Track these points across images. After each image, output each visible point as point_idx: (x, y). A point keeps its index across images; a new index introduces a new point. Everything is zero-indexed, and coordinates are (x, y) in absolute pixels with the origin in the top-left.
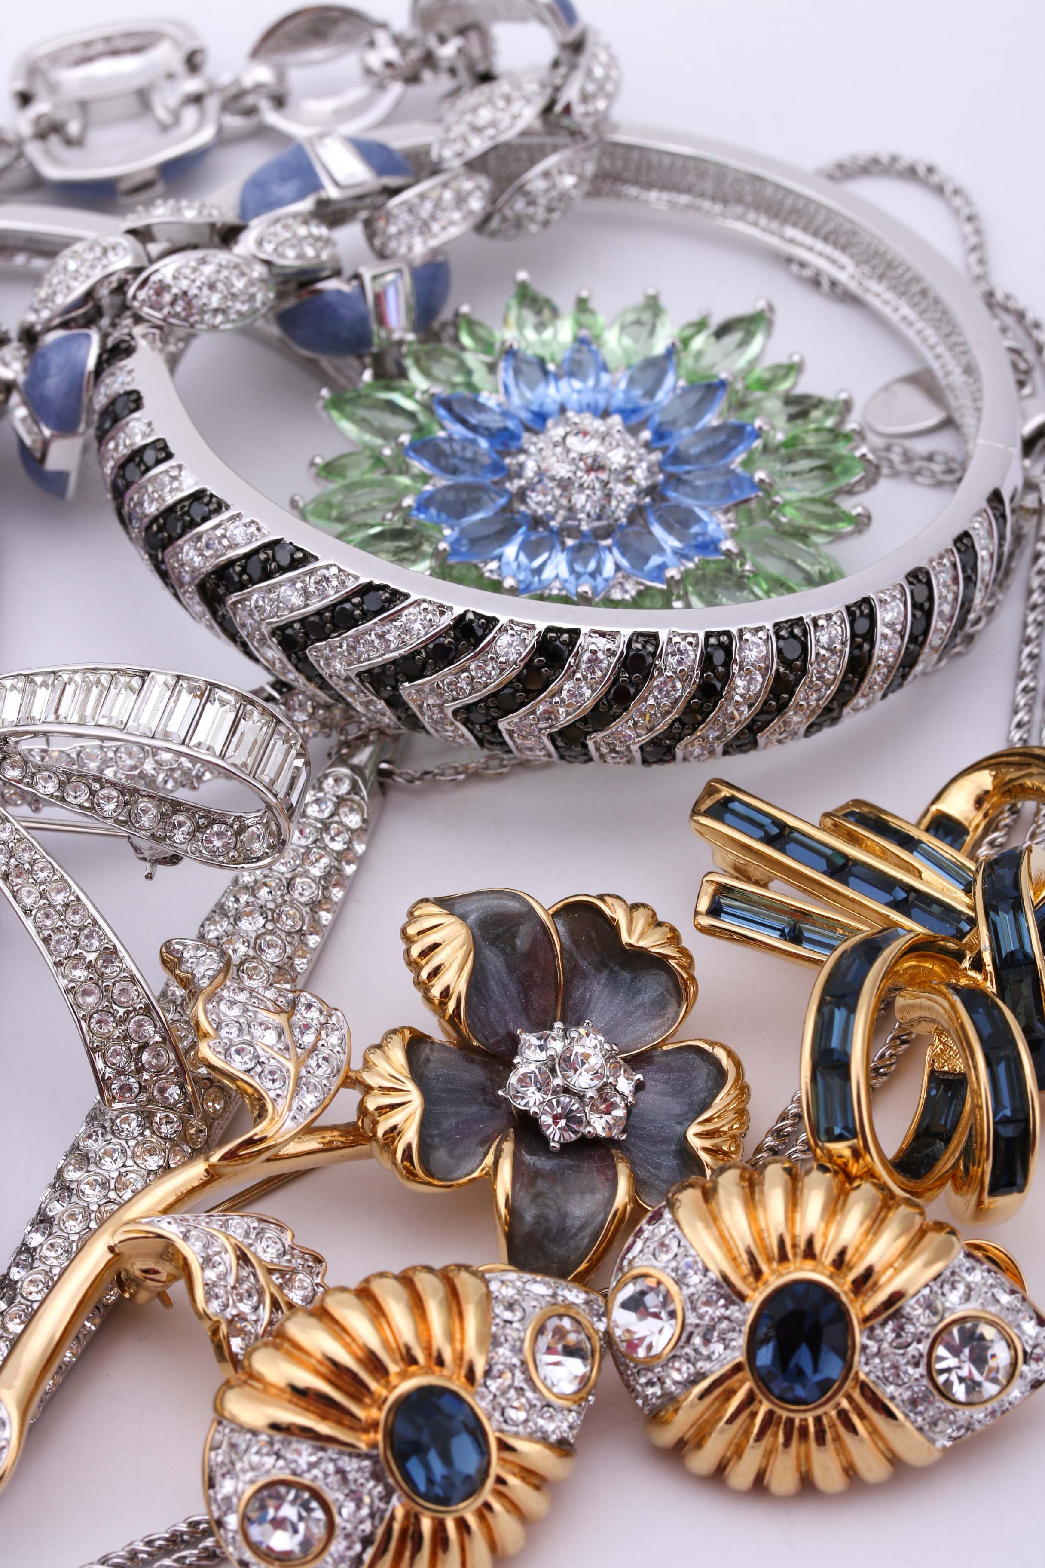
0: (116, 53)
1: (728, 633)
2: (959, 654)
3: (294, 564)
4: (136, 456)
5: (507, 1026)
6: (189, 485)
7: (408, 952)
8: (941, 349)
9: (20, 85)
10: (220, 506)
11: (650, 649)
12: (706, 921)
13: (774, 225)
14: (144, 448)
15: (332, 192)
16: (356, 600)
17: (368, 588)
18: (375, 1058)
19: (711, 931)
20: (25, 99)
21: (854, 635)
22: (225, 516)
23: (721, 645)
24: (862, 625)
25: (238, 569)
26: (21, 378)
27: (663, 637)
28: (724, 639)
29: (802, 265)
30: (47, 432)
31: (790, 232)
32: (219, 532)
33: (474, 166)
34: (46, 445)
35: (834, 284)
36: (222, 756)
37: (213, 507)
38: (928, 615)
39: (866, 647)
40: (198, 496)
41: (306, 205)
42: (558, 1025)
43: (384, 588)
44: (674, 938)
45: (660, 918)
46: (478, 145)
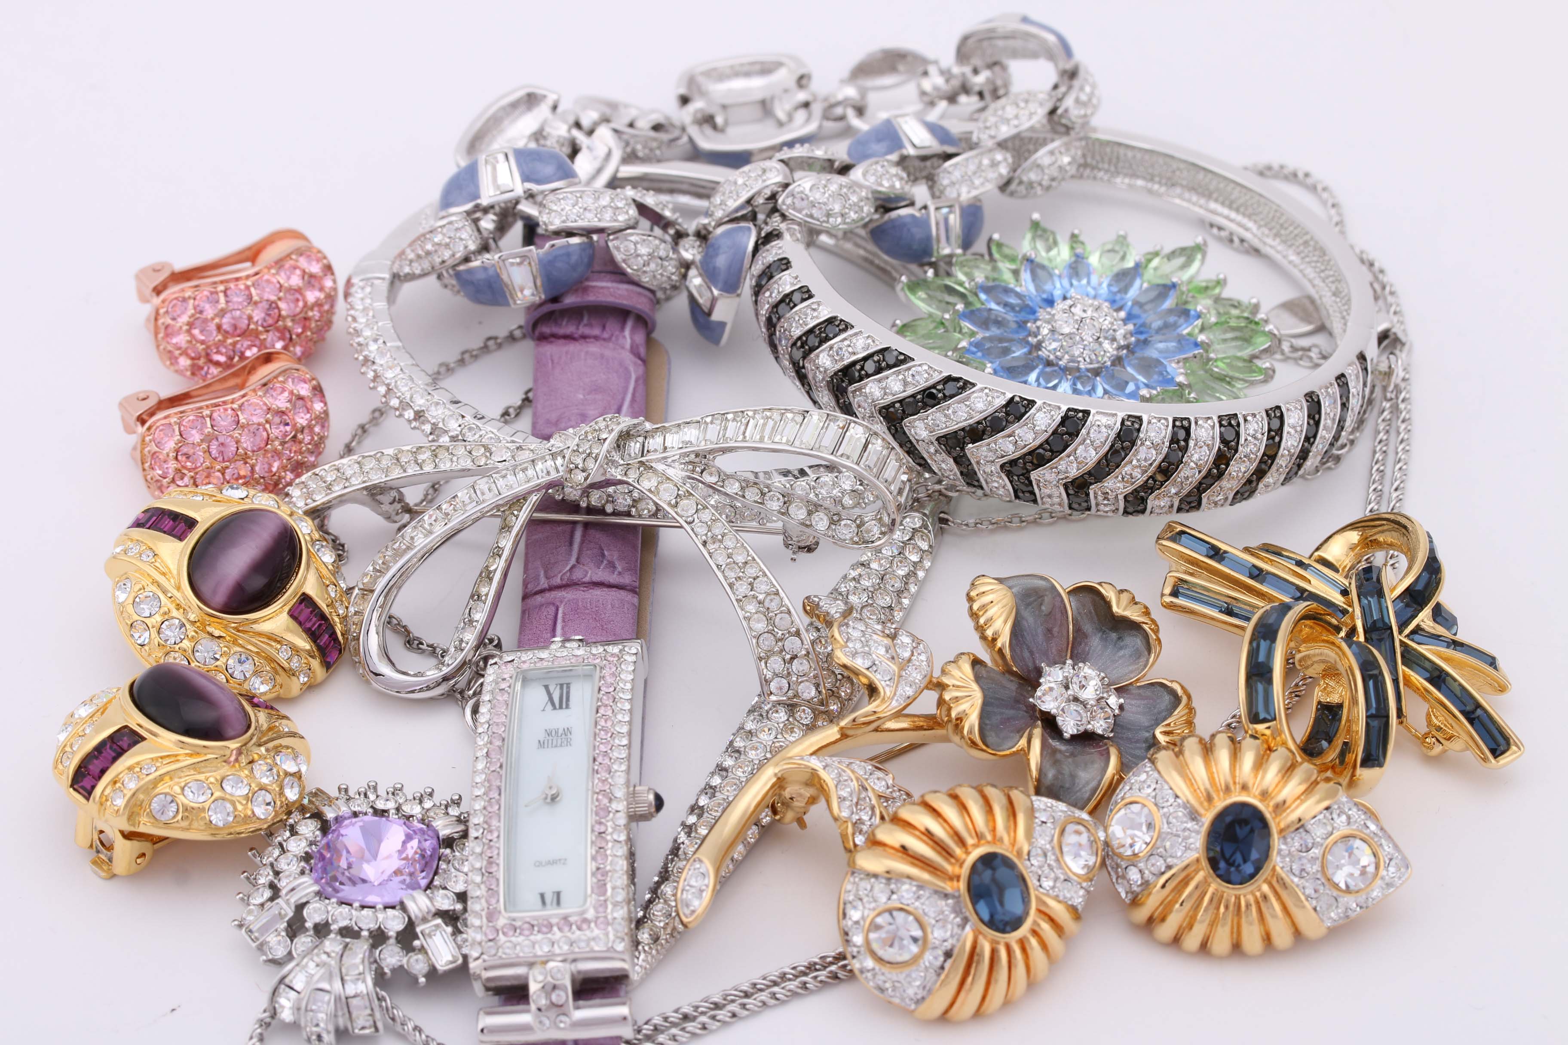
0: (747, 74)
1: (1188, 419)
3: (898, 363)
4: (787, 300)
5: (1034, 662)
6: (824, 314)
7: (971, 608)
8: (1317, 282)
9: (682, 91)
10: (847, 326)
11: (1137, 426)
12: (1168, 599)
13: (1202, 201)
14: (792, 292)
15: (911, 151)
16: (940, 387)
17: (949, 379)
18: (952, 669)
19: (1170, 606)
20: (685, 100)
21: (1270, 430)
22: (850, 332)
23: (1182, 427)
24: (1276, 424)
25: (858, 367)
26: (698, 258)
27: (1145, 419)
28: (1185, 423)
29: (1220, 228)
30: (716, 292)
31: (1213, 205)
32: (846, 343)
33: (1002, 145)
34: (714, 301)
35: (1242, 241)
36: (858, 464)
37: (842, 327)
38: (1317, 423)
39: (1277, 439)
40: (830, 321)
41: (894, 157)
42: (1069, 662)
43: (957, 379)
44: (1147, 613)
45: (1137, 600)
46: (1005, 131)
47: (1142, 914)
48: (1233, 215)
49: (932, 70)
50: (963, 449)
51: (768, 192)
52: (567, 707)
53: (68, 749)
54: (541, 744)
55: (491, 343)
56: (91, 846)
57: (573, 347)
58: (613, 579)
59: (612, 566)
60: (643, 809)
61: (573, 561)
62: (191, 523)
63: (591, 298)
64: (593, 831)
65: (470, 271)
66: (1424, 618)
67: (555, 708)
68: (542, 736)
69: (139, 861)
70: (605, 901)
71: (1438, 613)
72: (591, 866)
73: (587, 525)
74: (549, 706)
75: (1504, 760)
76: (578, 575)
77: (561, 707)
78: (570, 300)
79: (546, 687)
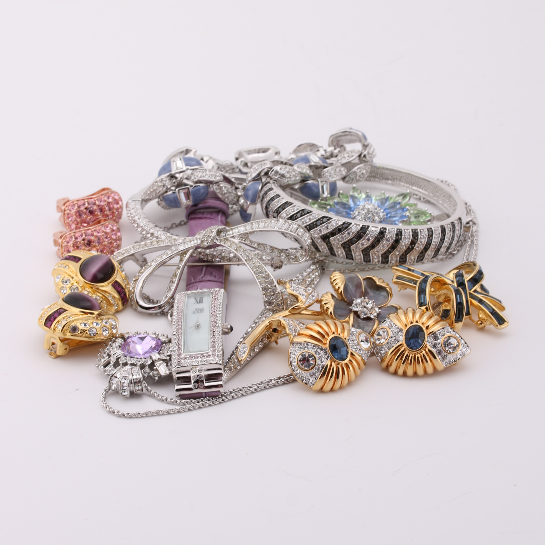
0: (258, 152)
1: (401, 229)
2: (450, 258)
3: (308, 213)
4: (272, 199)
5: (351, 298)
6: (284, 201)
7: (331, 281)
8: (448, 208)
9: (237, 156)
10: (292, 204)
11: (385, 231)
12: (395, 280)
13: (411, 187)
14: (274, 197)
15: (313, 164)
16: (321, 219)
17: (324, 217)
18: (325, 296)
19: (396, 283)
20: (237, 159)
21: (428, 235)
22: (292, 205)
23: (400, 231)
24: (430, 233)
25: (295, 216)
27: (387, 229)
28: (400, 230)
29: (416, 195)
30: (249, 203)
31: (414, 188)
32: (291, 208)
33: (343, 165)
34: (248, 206)
35: (424, 198)
36: (295, 233)
37: (290, 204)
38: (444, 235)
39: (431, 238)
40: (286, 203)
41: (308, 165)
42: (363, 297)
43: (327, 217)
44: (388, 285)
45: (385, 281)
46: (344, 161)
47: (385, 364)
48: (421, 190)
49: (321, 150)
50: (329, 239)
51: (266, 170)
52: (202, 302)
53: (43, 315)
54: (194, 313)
55: (174, 225)
56: (49, 349)
57: (201, 221)
58: (216, 279)
59: (215, 277)
60: (226, 330)
61: (203, 275)
62: (80, 259)
63: (208, 205)
64: (211, 331)
65: (167, 196)
66: (477, 287)
67: (198, 303)
68: (194, 310)
69: (65, 351)
70: (215, 349)
71: (482, 287)
72: (211, 340)
73: (207, 266)
74: (196, 303)
75: (503, 326)
76: (204, 279)
77: (200, 303)
78: (201, 205)
79: (195, 298)
